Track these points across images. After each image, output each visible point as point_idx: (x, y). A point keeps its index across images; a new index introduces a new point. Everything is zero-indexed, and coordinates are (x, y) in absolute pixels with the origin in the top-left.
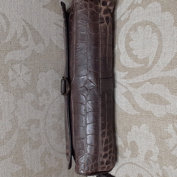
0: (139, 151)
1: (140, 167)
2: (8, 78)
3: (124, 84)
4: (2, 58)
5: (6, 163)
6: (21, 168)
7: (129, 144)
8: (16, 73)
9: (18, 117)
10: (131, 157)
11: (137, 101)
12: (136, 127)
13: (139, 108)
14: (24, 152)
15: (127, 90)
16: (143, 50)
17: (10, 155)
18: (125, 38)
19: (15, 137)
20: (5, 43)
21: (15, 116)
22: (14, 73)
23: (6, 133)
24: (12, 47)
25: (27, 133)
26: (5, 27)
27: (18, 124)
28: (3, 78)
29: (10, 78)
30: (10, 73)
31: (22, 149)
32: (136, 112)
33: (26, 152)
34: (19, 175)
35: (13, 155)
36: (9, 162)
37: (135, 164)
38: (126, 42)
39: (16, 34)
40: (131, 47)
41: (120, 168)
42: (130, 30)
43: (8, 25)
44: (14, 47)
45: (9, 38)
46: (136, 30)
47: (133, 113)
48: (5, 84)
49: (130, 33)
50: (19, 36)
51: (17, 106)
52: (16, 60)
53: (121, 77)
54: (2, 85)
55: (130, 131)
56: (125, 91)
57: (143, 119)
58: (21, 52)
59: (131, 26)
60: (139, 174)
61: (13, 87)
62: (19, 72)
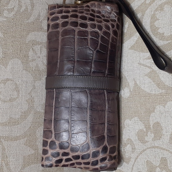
0: (164, 132)
1: (164, 149)
2: (28, 57)
3: (148, 65)
4: (24, 37)
5: (18, 144)
6: (33, 152)
7: (151, 127)
8: (36, 53)
9: (35, 99)
10: (154, 140)
11: (162, 79)
12: (161, 106)
13: (164, 86)
14: (37, 136)
15: (151, 70)
16: (170, 27)
17: (23, 137)
18: (150, 19)
19: (30, 118)
20: (28, 23)
21: (31, 96)
22: (34, 54)
23: (22, 112)
24: (35, 28)
25: (42, 117)
26: (30, 8)
27: (35, 105)
28: (23, 56)
29: (30, 58)
30: (31, 53)
31: (37, 132)
32: (161, 91)
33: (40, 136)
34: (31, 160)
35: (27, 137)
36: (22, 144)
37: (157, 147)
38: (151, 23)
39: (39, 16)
40: (156, 26)
41: (141, 155)
42: (156, 10)
43: (32, 6)
44: (36, 28)
45: (32, 19)
46: (162, 9)
47: (157, 93)
48: (25, 63)
49: (156, 13)
50: (41, 18)
51: (34, 87)
52: (37, 41)
53: (145, 58)
54: (22, 63)
55: (154, 111)
56: (149, 71)
57: (169, 96)
58: (42, 34)
59: (157, 7)
60: (162, 158)
61: (32, 68)
62: (39, 53)
